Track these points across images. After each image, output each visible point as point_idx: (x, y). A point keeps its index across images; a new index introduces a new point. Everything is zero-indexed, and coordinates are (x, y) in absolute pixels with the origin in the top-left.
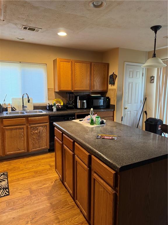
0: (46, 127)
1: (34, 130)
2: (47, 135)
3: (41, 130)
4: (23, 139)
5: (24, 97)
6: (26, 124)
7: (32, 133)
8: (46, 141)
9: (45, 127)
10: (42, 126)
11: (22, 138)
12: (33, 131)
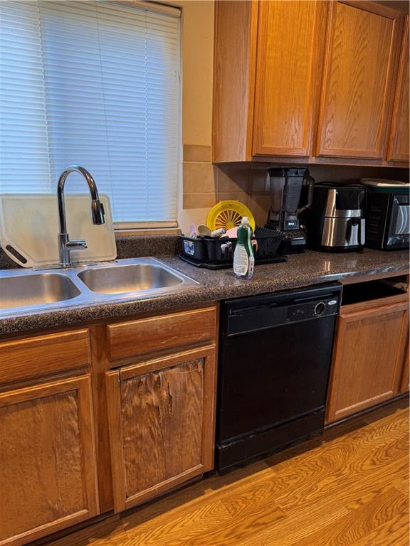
0: (200, 369)
1: (142, 389)
2: (204, 408)
3: (179, 386)
4: (77, 449)
5: (66, 192)
6: (95, 362)
7: (130, 411)
8: (198, 437)
9: (196, 365)
10: (183, 364)
11: (70, 446)
12: (136, 400)
